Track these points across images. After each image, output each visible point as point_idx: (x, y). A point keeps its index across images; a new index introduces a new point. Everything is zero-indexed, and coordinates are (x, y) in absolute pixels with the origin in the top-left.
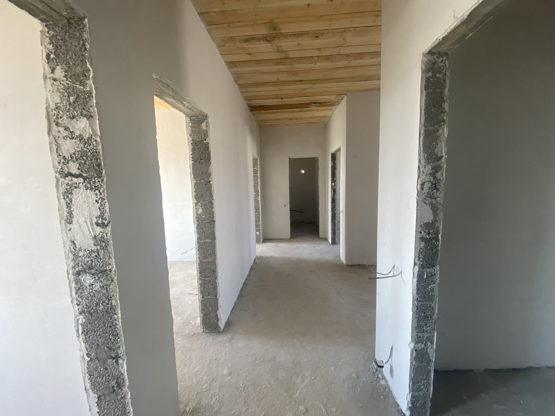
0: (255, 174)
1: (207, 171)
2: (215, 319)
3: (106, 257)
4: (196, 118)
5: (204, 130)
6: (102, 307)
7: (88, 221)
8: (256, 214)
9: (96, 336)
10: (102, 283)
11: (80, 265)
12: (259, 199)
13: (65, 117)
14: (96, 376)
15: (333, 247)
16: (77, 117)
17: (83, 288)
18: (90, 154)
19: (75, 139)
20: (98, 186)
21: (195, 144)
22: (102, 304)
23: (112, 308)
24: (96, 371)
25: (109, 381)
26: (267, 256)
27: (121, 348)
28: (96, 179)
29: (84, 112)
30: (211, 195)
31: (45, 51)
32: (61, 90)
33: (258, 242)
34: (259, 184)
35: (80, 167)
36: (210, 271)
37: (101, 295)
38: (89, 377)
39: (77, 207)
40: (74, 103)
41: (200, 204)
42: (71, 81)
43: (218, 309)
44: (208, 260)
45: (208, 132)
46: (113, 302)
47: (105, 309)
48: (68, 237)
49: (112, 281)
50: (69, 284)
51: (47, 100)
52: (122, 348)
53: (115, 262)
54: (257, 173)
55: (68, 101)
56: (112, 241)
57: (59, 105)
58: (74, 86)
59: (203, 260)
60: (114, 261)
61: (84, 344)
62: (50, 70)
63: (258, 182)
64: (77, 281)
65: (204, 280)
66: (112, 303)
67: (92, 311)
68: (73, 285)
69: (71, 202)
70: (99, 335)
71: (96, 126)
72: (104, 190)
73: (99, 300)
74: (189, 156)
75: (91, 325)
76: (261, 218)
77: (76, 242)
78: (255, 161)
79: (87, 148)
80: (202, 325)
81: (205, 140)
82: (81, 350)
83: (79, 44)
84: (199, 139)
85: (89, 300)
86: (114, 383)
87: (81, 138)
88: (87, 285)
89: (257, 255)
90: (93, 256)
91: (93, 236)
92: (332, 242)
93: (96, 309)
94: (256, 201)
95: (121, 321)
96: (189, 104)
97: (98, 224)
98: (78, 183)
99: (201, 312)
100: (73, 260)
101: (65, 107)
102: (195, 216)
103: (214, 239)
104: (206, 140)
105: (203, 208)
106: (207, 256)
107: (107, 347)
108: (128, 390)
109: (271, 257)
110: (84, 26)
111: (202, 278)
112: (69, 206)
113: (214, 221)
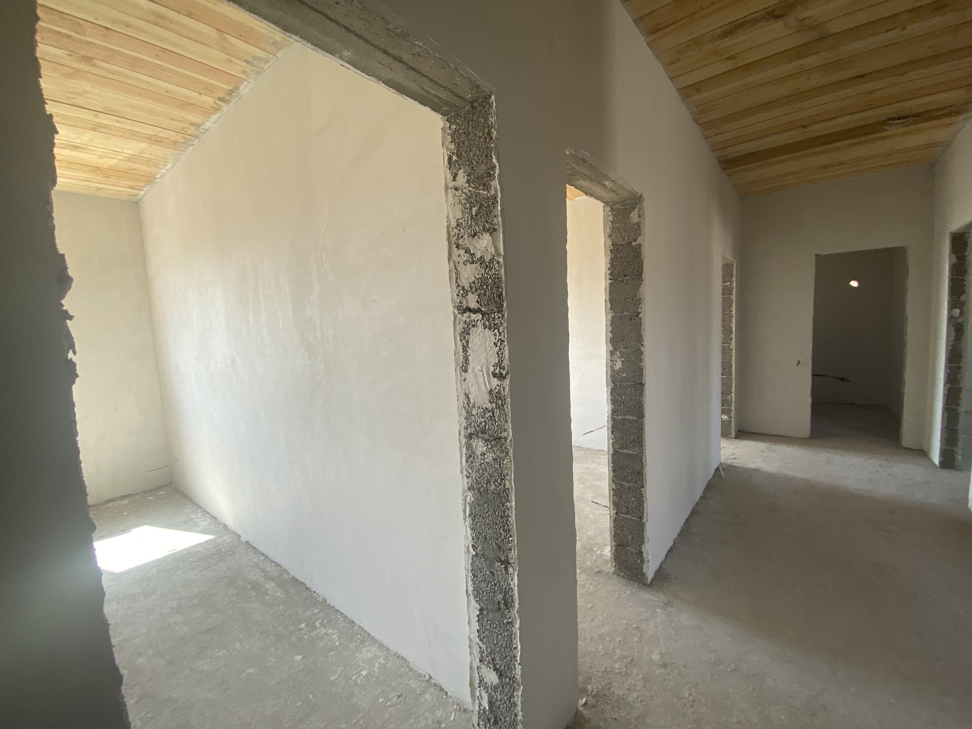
0: (725, 296)
1: (636, 295)
2: (637, 558)
3: (502, 419)
4: (621, 206)
5: (634, 224)
6: (493, 487)
7: (484, 370)
8: (723, 377)
9: (484, 524)
10: (495, 454)
11: (472, 426)
12: (733, 346)
13: (466, 237)
14: (481, 579)
15: (947, 474)
16: (479, 234)
17: (474, 457)
18: (491, 280)
19: (476, 263)
20: (498, 323)
21: (617, 250)
22: (494, 483)
23: (504, 490)
24: (481, 572)
25: (494, 593)
26: (748, 466)
27: (512, 551)
28: (496, 314)
29: (487, 226)
30: (640, 339)
31: (447, 154)
32: (464, 201)
33: (725, 434)
34: (734, 315)
35: (479, 300)
36: (631, 471)
37: (494, 470)
38: (472, 577)
39: (473, 351)
40: (476, 215)
41: (618, 352)
42: (474, 186)
43: (644, 541)
44: (629, 452)
45: (642, 225)
46: (507, 483)
47: (496, 490)
48: (462, 389)
49: (507, 453)
50: (460, 448)
51: (448, 217)
52: (514, 552)
53: (512, 429)
54: (731, 294)
55: (470, 215)
56: (509, 399)
57: (460, 221)
58: (477, 193)
59: (620, 451)
60: (510, 427)
61: (471, 531)
62: (452, 177)
63: (731, 311)
64: (469, 447)
65: (621, 485)
66: (505, 484)
67: (482, 489)
68: (464, 451)
69: (468, 345)
70: (488, 525)
71: (500, 242)
72: (504, 329)
73: (490, 477)
74: (606, 272)
75: (479, 508)
76: (734, 386)
77: (470, 396)
78: (727, 270)
79: (488, 274)
80: (614, 560)
81: (635, 240)
82: (466, 538)
83: (483, 134)
84: (624, 240)
85: (479, 473)
86: (500, 598)
87: (482, 260)
88: (478, 453)
89: (723, 461)
90: (487, 416)
91: (489, 389)
92: (941, 463)
93: (487, 487)
94: (725, 351)
95: (514, 512)
96: (614, 183)
97: (495, 375)
98: (476, 320)
99: (613, 538)
100: (466, 418)
101: (467, 222)
102: (610, 372)
103: (641, 415)
104: (637, 241)
105: (623, 359)
106: (627, 444)
107: (496, 544)
108: (517, 615)
109: (756, 470)
110: (490, 106)
111: (617, 480)
112: (465, 348)
113: (642, 385)
